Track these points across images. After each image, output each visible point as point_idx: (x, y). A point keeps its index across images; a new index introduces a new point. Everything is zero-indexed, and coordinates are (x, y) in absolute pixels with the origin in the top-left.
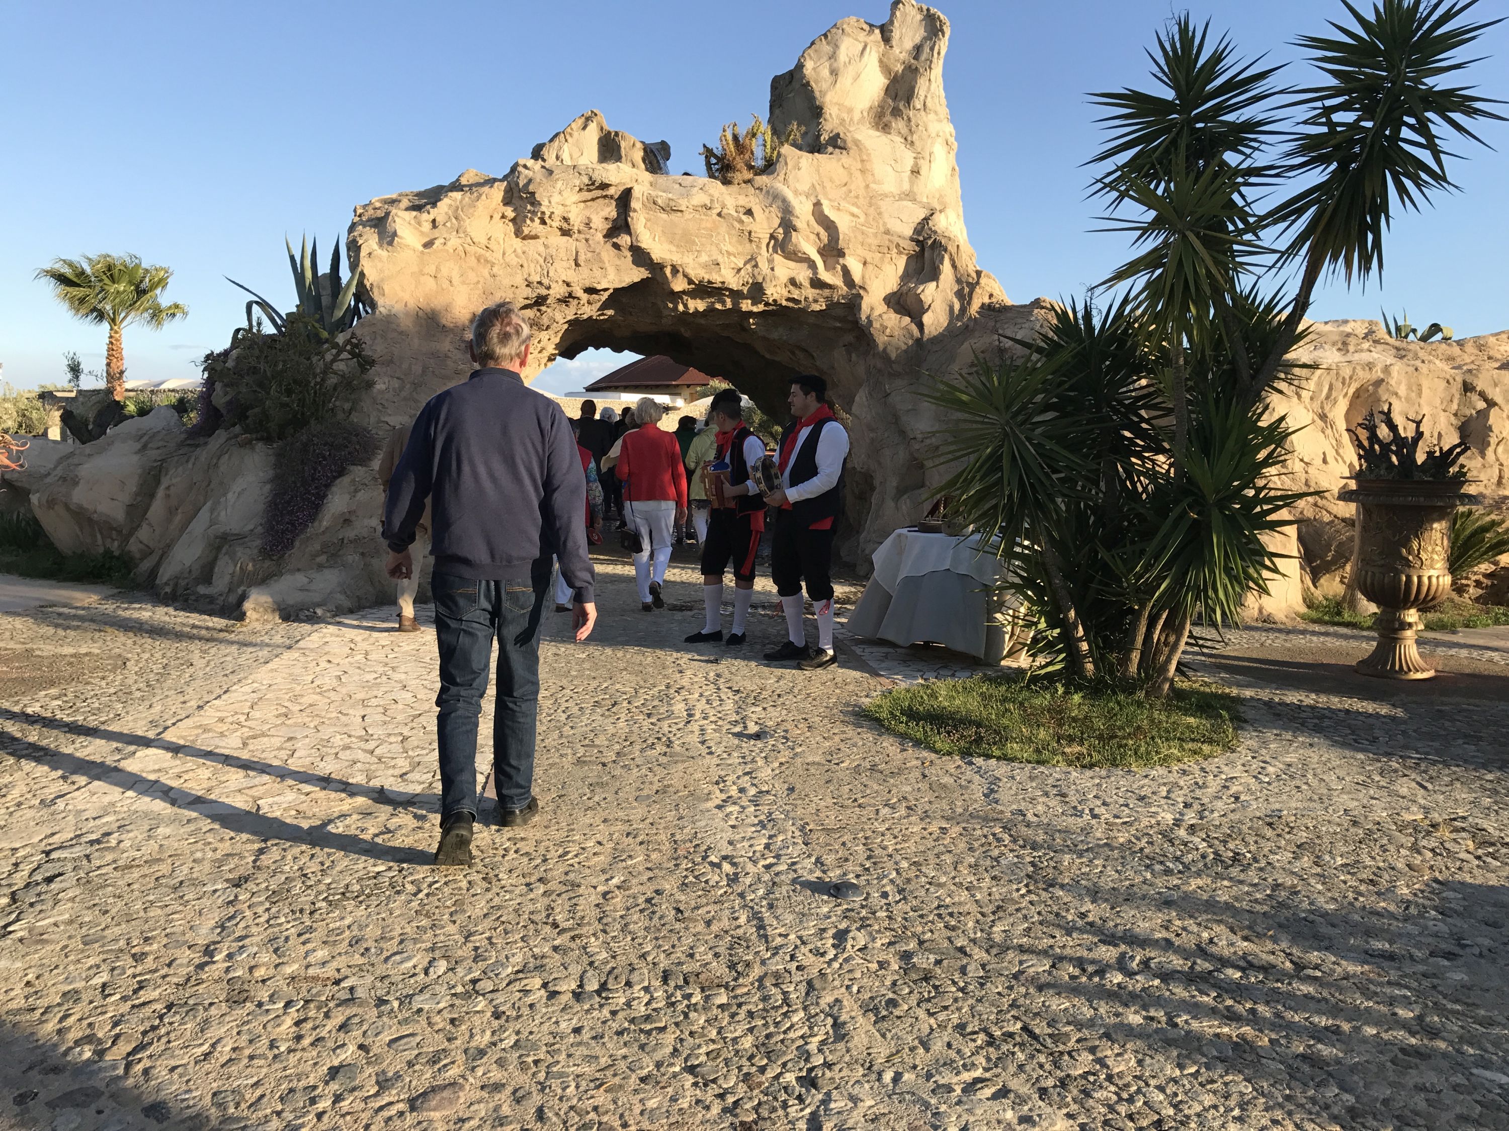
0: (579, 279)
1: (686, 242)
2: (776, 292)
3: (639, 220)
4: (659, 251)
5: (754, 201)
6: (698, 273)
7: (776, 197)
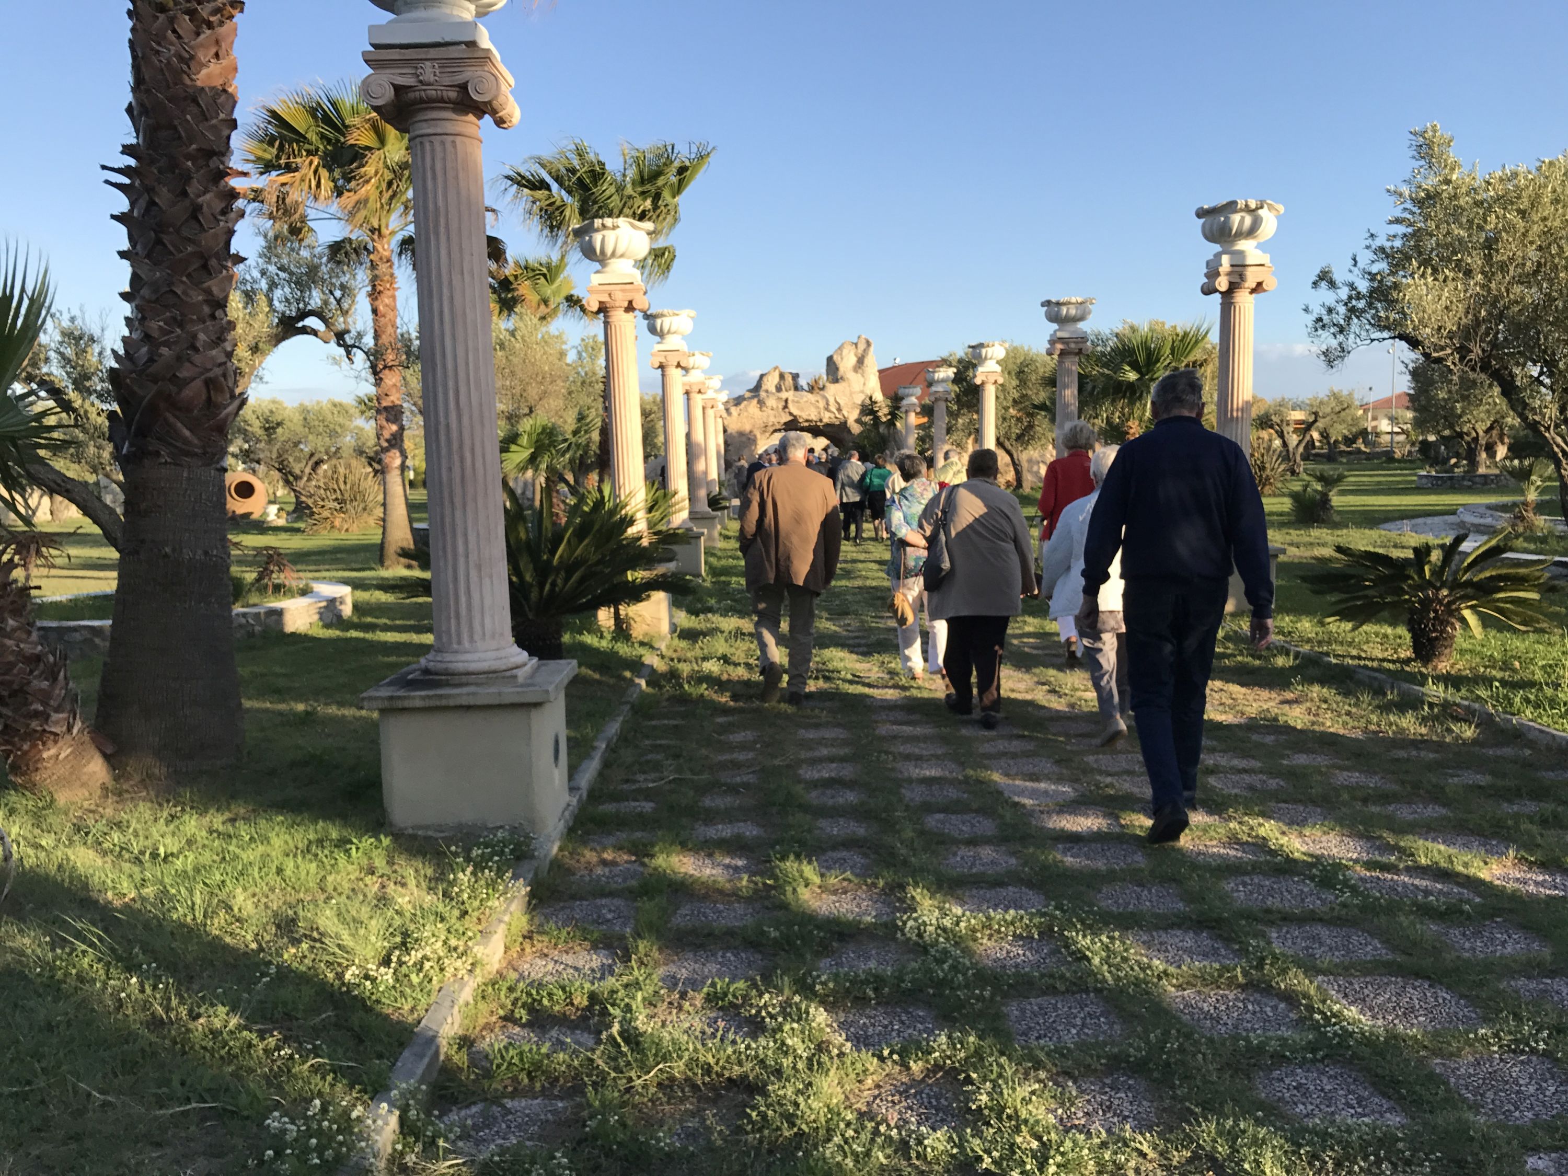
0: (775, 421)
1: (802, 410)
2: (826, 420)
3: (790, 405)
4: (795, 412)
5: (819, 398)
6: (806, 417)
7: (824, 397)
